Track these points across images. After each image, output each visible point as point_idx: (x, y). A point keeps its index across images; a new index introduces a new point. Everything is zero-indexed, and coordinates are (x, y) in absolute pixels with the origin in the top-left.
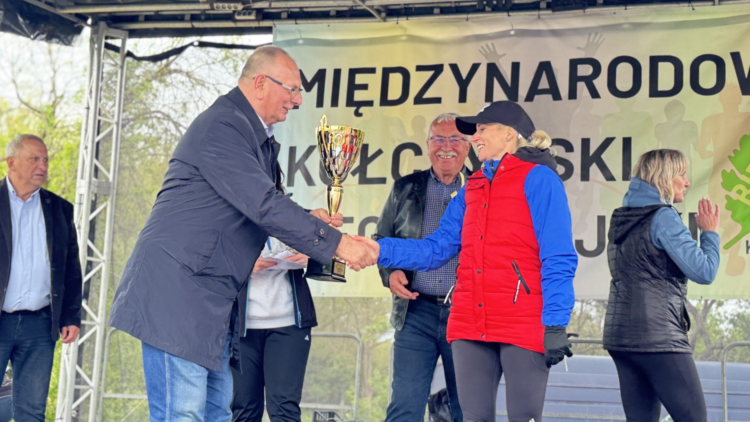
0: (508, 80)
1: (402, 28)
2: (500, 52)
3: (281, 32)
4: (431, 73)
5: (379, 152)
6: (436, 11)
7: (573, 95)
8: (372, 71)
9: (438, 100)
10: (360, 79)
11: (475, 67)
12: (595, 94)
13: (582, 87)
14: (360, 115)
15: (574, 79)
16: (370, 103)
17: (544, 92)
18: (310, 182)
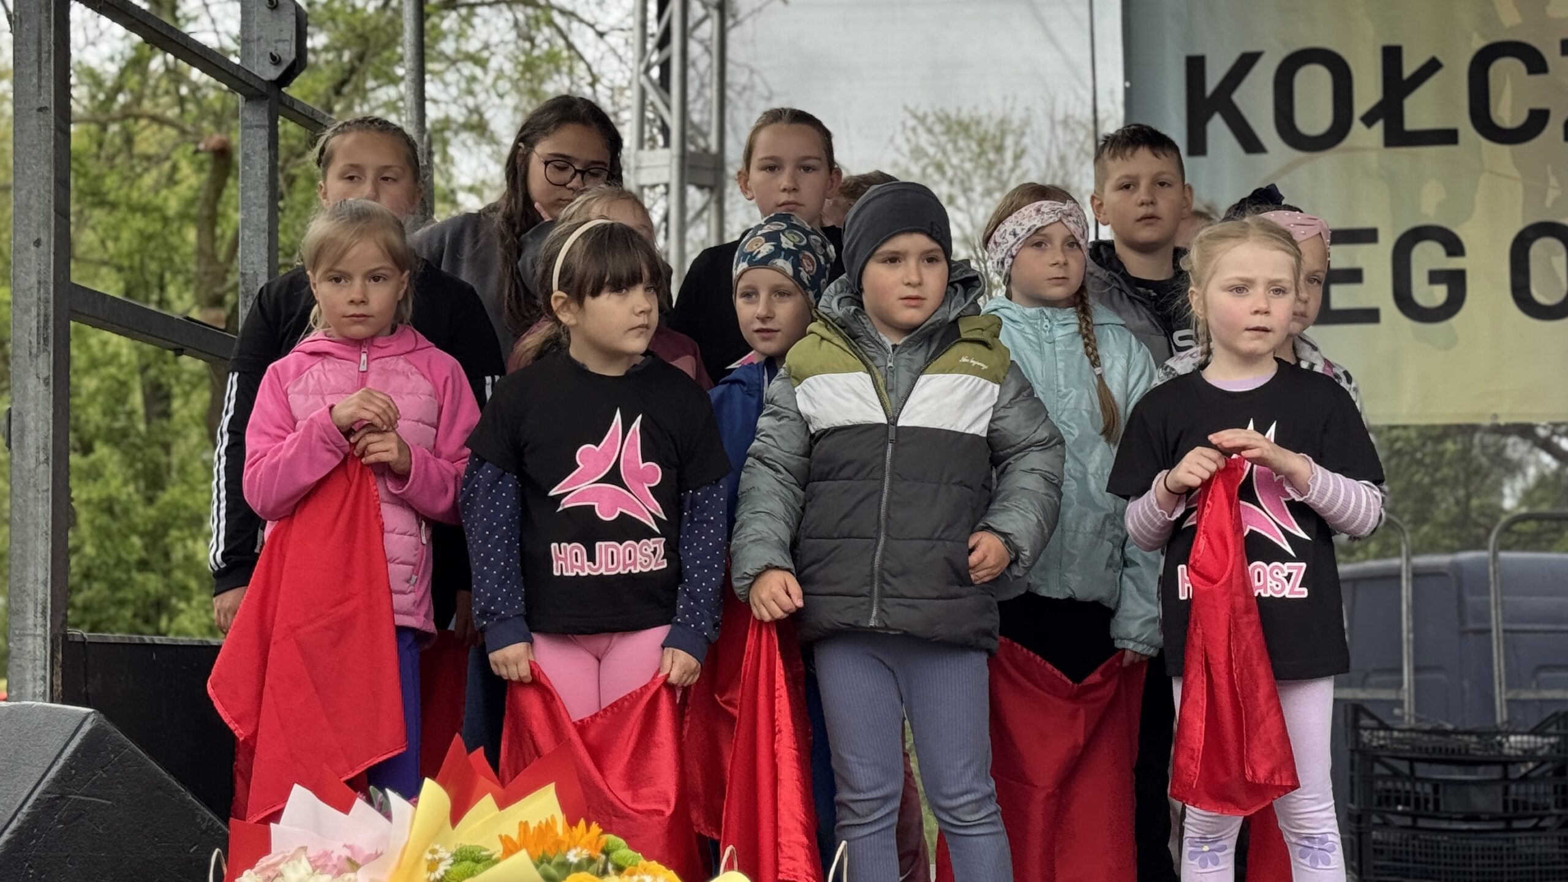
5: (1432, 67)
18: (1251, 143)
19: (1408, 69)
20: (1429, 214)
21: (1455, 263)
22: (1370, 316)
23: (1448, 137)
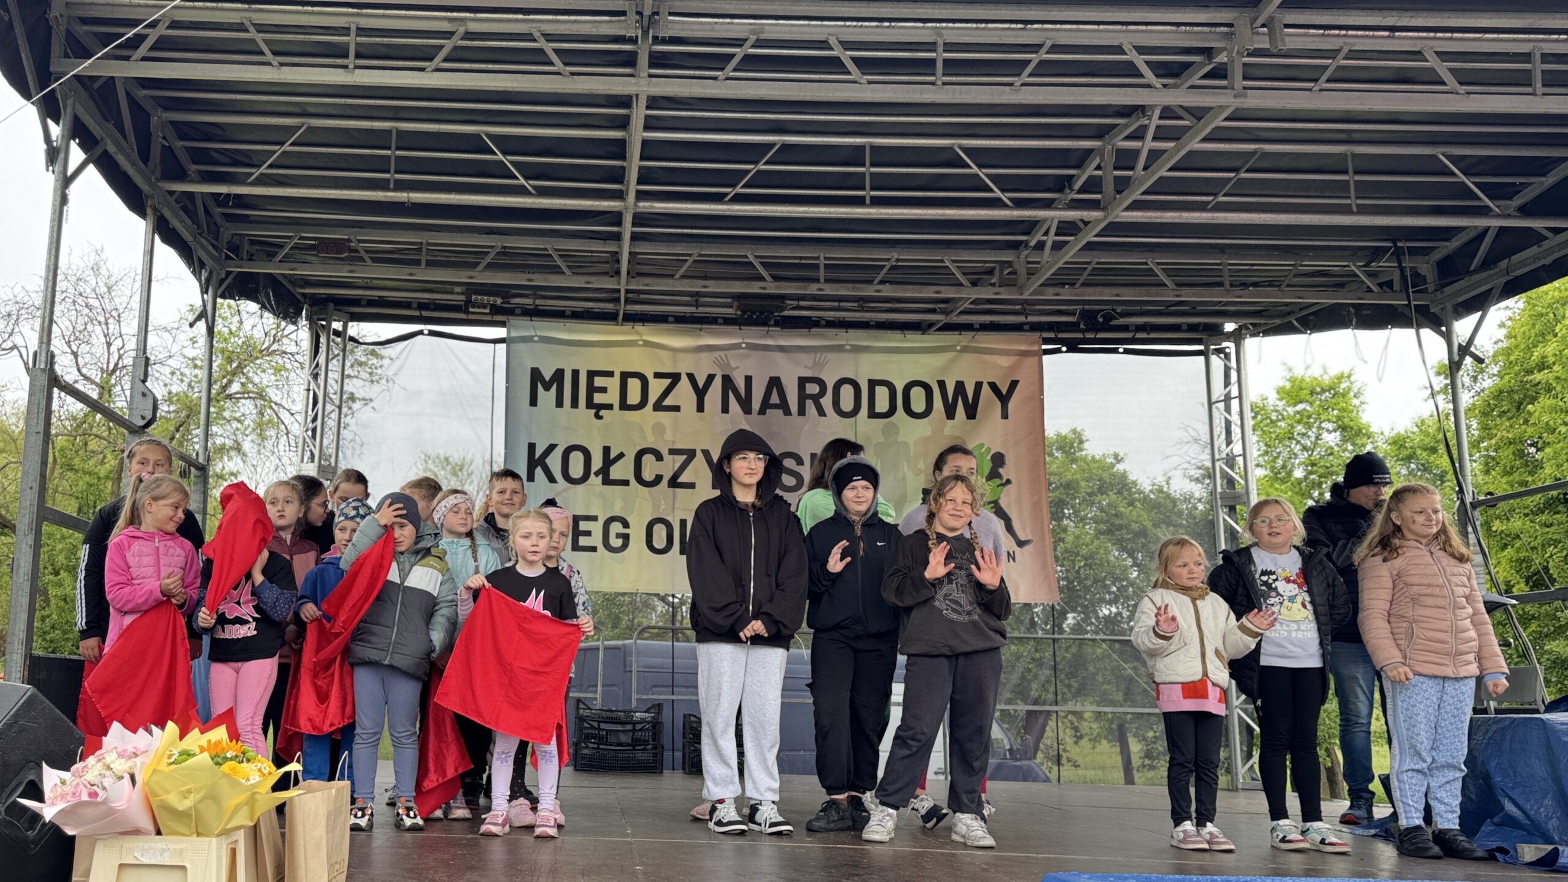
0: (743, 392)
1: (637, 333)
2: (733, 364)
3: (516, 327)
4: (668, 381)
5: (621, 455)
6: (671, 319)
7: (802, 412)
8: (610, 374)
9: (676, 409)
10: (599, 382)
11: (711, 378)
12: (821, 413)
13: (809, 403)
14: (601, 418)
15: (803, 397)
16: (609, 407)
17: (775, 406)
18: (552, 479)
19: (612, 456)
20: (617, 512)
21: (626, 531)
22: (593, 549)
23: (626, 483)
